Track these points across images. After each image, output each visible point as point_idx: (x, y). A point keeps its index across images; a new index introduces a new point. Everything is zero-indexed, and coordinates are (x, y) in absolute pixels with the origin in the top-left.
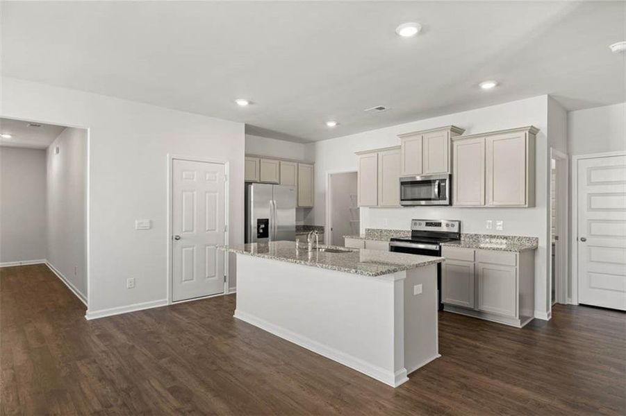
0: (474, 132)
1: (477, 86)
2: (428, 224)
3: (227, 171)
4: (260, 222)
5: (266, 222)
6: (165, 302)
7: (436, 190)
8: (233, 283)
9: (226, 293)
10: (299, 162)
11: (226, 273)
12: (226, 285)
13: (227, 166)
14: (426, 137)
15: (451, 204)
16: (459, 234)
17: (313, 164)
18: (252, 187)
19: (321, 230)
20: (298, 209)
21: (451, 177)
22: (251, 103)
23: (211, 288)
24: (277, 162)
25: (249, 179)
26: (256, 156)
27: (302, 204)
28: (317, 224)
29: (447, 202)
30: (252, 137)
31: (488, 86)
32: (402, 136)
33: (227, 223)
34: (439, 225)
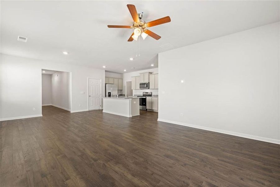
0: (154, 73)
1: (150, 65)
2: (146, 93)
3: (101, 81)
4: (109, 93)
5: (110, 93)
6: (87, 110)
7: (146, 86)
8: (102, 107)
9: (101, 109)
10: (118, 79)
11: (101, 104)
12: (101, 107)
13: (101, 80)
14: (144, 74)
15: (149, 88)
16: (151, 95)
17: (122, 79)
18: (107, 85)
19: (124, 95)
20: (118, 90)
21: (149, 83)
22: (106, 67)
23: (97, 108)
24: (113, 79)
25: (106, 83)
26: (108, 77)
27: (120, 89)
28: (123, 94)
29: (148, 88)
30: (107, 73)
31: (152, 65)
32: (140, 74)
33: (101, 93)
34: (148, 93)
